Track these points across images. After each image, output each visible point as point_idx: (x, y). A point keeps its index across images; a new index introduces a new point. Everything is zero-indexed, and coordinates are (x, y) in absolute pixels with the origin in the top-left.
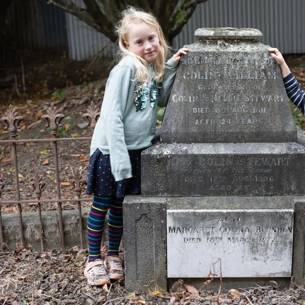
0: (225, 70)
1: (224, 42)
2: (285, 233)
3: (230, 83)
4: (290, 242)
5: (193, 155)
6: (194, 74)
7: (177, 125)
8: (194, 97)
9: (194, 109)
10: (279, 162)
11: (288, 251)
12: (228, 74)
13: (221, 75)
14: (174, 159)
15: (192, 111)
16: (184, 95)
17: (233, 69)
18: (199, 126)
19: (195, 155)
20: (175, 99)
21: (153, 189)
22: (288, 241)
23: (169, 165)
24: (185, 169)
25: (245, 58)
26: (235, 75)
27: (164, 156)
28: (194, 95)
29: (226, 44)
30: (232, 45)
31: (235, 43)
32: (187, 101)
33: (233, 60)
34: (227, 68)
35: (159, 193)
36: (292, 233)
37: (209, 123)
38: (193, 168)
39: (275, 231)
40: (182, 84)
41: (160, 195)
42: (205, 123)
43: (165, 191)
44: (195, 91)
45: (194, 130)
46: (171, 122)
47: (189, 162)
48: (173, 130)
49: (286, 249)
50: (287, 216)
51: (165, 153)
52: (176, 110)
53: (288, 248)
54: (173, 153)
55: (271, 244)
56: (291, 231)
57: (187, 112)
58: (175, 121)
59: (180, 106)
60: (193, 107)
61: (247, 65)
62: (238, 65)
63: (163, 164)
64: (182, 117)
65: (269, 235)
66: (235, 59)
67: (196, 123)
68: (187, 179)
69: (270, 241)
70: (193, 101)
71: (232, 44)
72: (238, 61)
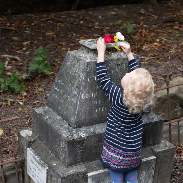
0: (113, 72)
1: (108, 52)
2: (150, 171)
3: (115, 81)
4: (152, 176)
5: (99, 134)
6: (94, 77)
7: (85, 115)
8: (95, 94)
9: (95, 101)
10: (145, 128)
11: (151, 181)
12: (114, 75)
13: (110, 76)
14: (88, 139)
15: (94, 103)
16: (88, 93)
17: (117, 71)
18: (98, 113)
19: (100, 134)
20: (83, 97)
21: (74, 161)
22: (151, 175)
23: (85, 143)
24: (94, 144)
25: (124, 62)
26: (118, 75)
27: (82, 138)
28: (95, 92)
29: (109, 53)
30: (113, 54)
31: (114, 51)
32: (91, 97)
33: (117, 65)
34: (113, 71)
35: (77, 163)
36: (154, 170)
37: (104, 109)
38: (99, 143)
39: (146, 171)
40: (87, 86)
41: (78, 164)
42: (102, 110)
43: (81, 161)
44: (95, 89)
45: (96, 116)
46: (81, 113)
47: (97, 139)
48: (83, 118)
49: (150, 180)
50: (152, 161)
51: (83, 136)
52: (85, 104)
53: (151, 179)
54: (88, 135)
55: (143, 179)
56: (153, 170)
57: (91, 105)
58: (84, 112)
59: (87, 101)
60: (94, 101)
61: (124, 67)
62: (120, 68)
63: (82, 144)
64: (88, 108)
65: (142, 174)
66: (118, 64)
67: (97, 111)
68: (95, 150)
69: (143, 178)
70: (95, 96)
71: (112, 52)
72: (119, 65)
